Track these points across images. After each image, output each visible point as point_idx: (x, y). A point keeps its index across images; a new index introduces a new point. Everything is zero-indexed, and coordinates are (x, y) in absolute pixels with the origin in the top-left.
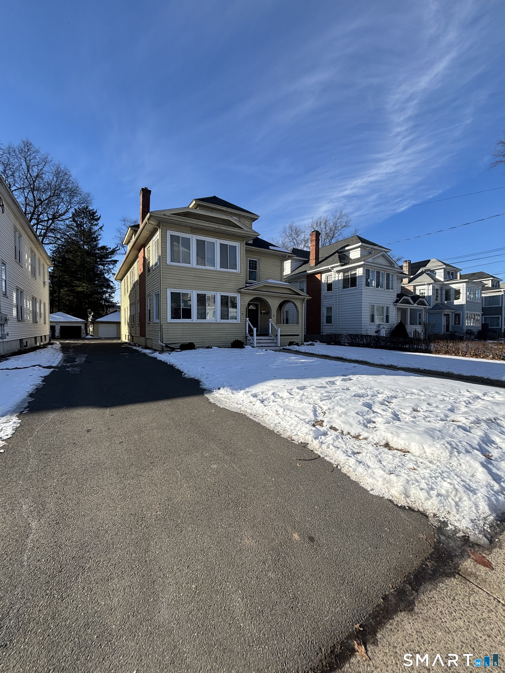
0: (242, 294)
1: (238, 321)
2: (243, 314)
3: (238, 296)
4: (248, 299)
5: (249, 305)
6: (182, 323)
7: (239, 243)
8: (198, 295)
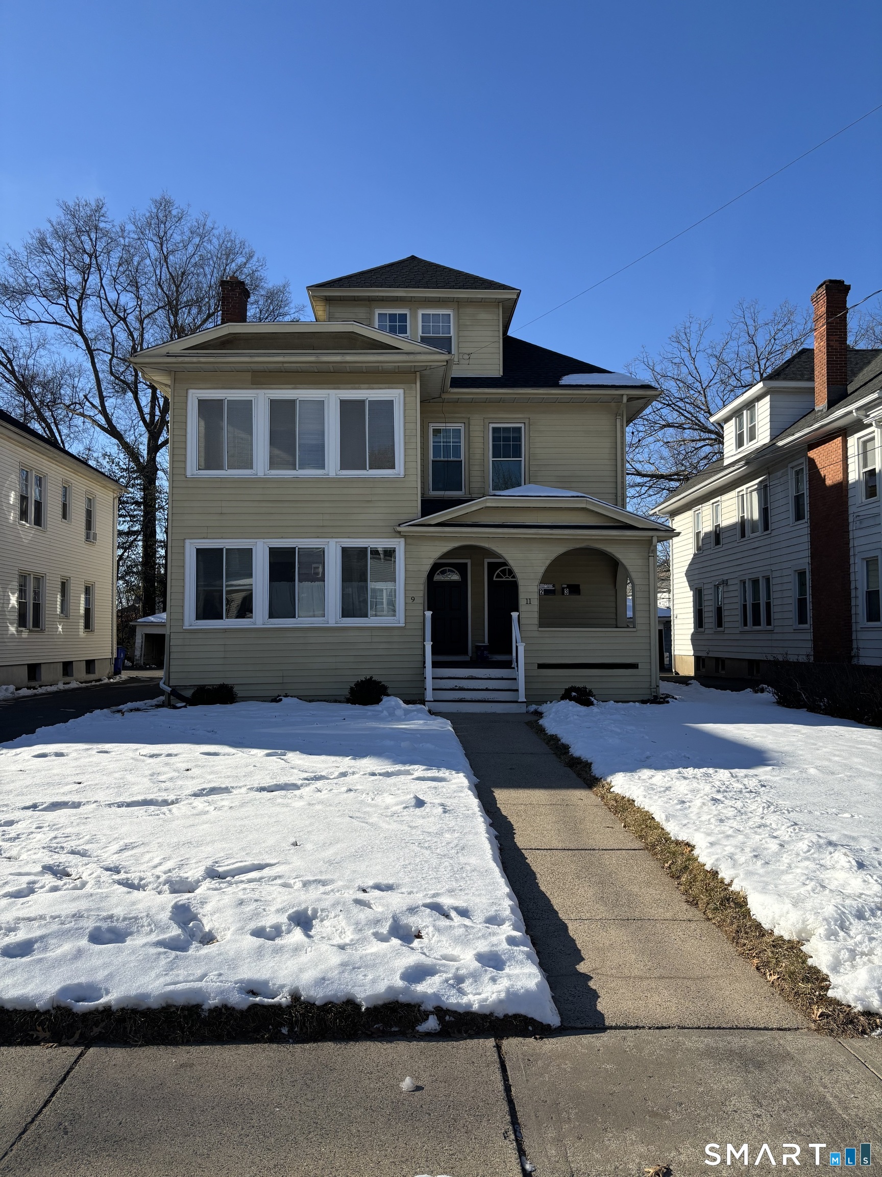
0: (409, 541)
1: (400, 619)
2: (413, 599)
3: (399, 545)
4: (432, 552)
5: (436, 567)
6: (225, 631)
7: (401, 391)
8: (273, 552)
